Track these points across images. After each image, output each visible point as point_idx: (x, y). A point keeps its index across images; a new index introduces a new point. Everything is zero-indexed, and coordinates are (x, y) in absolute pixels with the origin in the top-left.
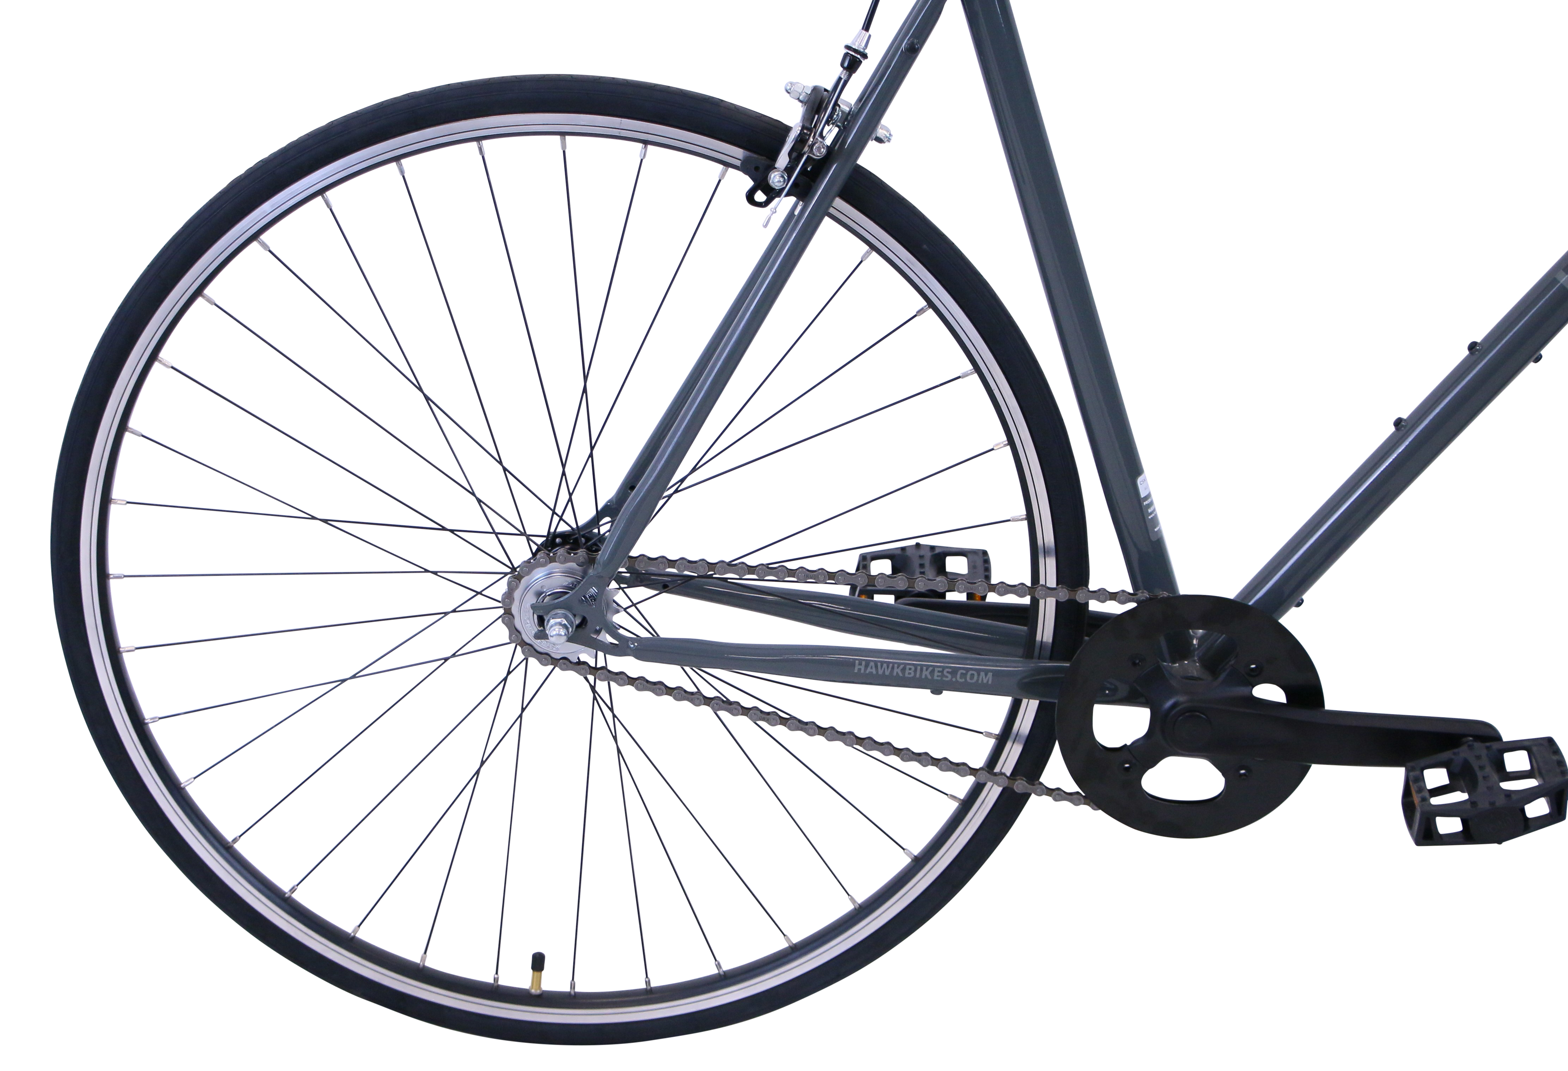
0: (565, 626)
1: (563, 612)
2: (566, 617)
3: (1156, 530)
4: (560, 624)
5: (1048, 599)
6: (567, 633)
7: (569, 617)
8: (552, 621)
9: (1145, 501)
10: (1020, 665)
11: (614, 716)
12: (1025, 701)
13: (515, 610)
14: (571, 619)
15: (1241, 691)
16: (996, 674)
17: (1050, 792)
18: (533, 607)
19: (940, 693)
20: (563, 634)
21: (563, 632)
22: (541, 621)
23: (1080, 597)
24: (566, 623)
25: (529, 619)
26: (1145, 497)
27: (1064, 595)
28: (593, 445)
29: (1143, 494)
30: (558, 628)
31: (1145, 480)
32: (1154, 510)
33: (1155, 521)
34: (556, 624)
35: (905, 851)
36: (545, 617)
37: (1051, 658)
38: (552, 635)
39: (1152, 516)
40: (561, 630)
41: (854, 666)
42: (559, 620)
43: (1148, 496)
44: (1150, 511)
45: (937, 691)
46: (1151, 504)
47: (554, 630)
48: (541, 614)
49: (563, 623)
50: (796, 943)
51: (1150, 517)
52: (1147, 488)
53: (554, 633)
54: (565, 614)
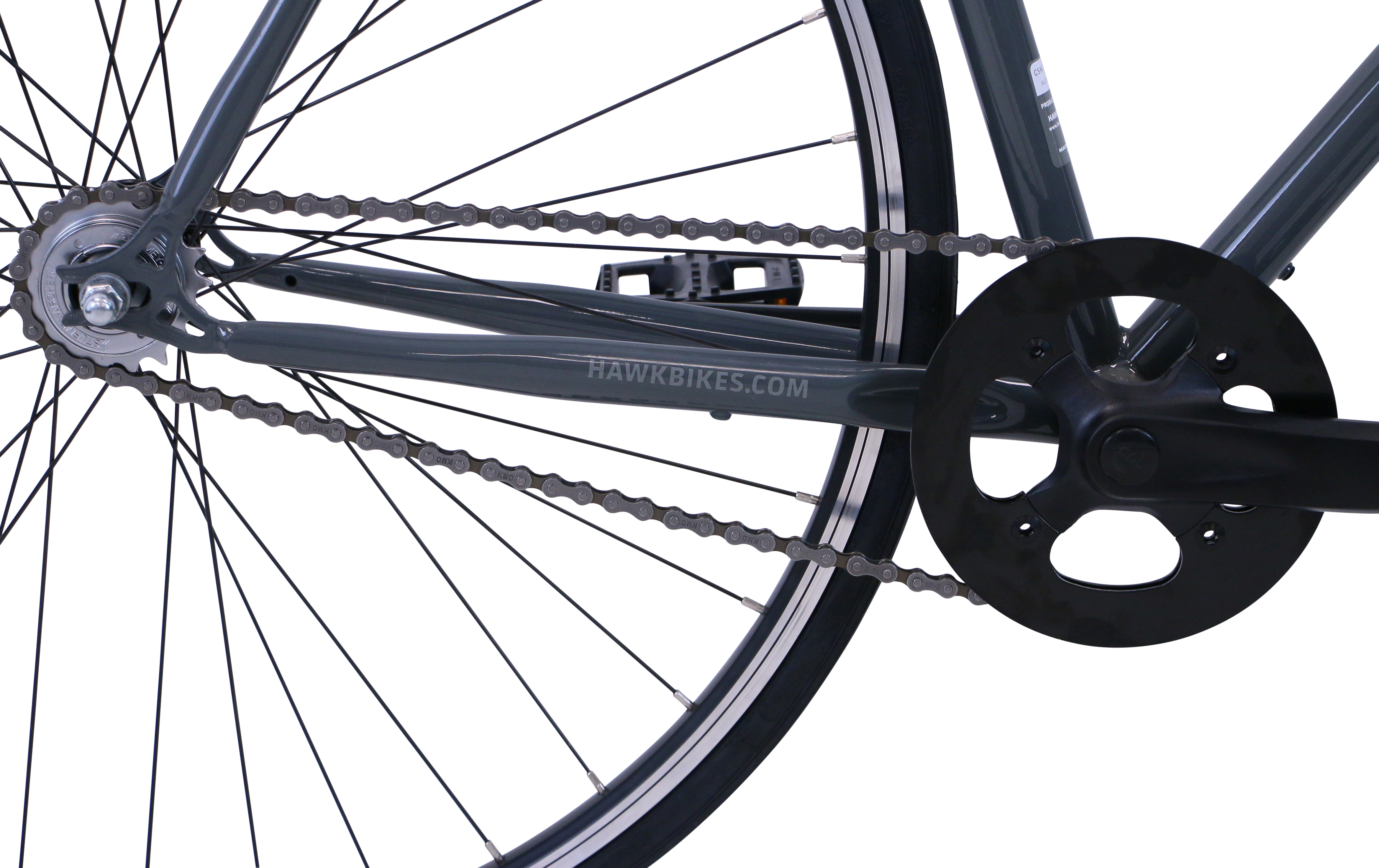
0: (111, 296)
1: (109, 276)
2: (114, 284)
3: (1060, 150)
4: (104, 292)
5: (894, 251)
6: (114, 307)
7: (119, 284)
8: (90, 289)
9: (1043, 103)
10: (851, 370)
11: (204, 472)
12: (862, 431)
13: (32, 285)
14: (123, 289)
15: (1204, 395)
16: (813, 383)
17: (904, 576)
18: (61, 271)
19: (727, 417)
20: (108, 307)
21: (107, 304)
22: (74, 293)
23: (945, 249)
24: (114, 291)
25: (55, 296)
26: (1043, 95)
27: (919, 243)
28: (164, 30)
29: (1039, 92)
30: (99, 298)
31: (1041, 69)
32: (1056, 120)
33: (1058, 137)
34: (96, 292)
35: (676, 693)
36: (79, 285)
37: (902, 360)
38: (88, 309)
39: (1053, 128)
40: (105, 301)
41: (588, 370)
42: (101, 287)
43: (1047, 96)
44: (1050, 118)
45: (721, 414)
46: (1051, 109)
47: (93, 300)
48: (73, 283)
49: (109, 292)
50: (505, 855)
51: (1051, 129)
52: (1045, 82)
53: (93, 305)
54: (113, 280)
